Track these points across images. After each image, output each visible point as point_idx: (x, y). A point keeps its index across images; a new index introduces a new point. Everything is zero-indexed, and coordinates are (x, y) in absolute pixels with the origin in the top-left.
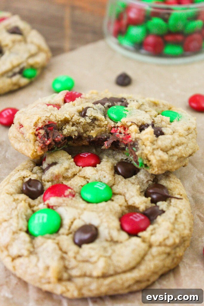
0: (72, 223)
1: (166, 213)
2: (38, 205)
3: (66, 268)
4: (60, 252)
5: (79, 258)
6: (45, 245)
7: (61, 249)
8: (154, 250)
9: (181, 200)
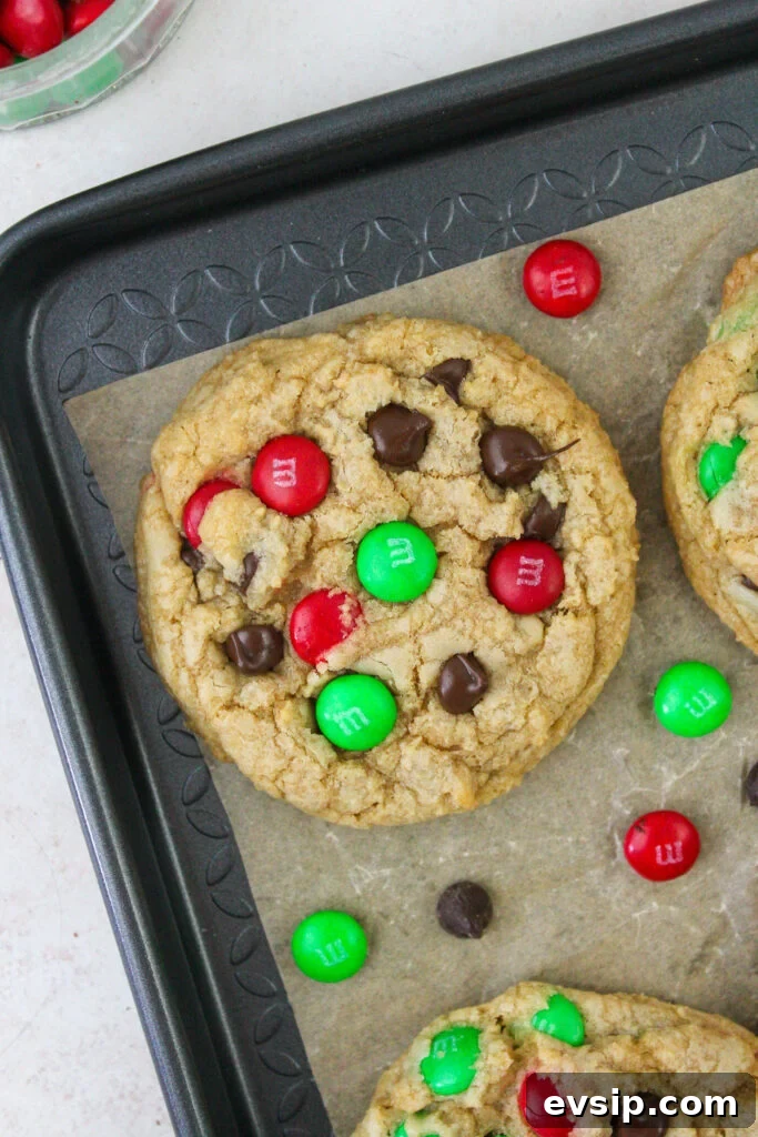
0: (417, 680)
1: (570, 504)
2: (306, 683)
3: (476, 770)
4: (446, 757)
5: (487, 740)
6: (406, 763)
7: (441, 749)
8: (608, 613)
9: (574, 448)
